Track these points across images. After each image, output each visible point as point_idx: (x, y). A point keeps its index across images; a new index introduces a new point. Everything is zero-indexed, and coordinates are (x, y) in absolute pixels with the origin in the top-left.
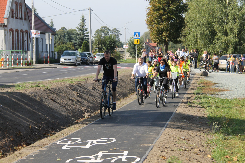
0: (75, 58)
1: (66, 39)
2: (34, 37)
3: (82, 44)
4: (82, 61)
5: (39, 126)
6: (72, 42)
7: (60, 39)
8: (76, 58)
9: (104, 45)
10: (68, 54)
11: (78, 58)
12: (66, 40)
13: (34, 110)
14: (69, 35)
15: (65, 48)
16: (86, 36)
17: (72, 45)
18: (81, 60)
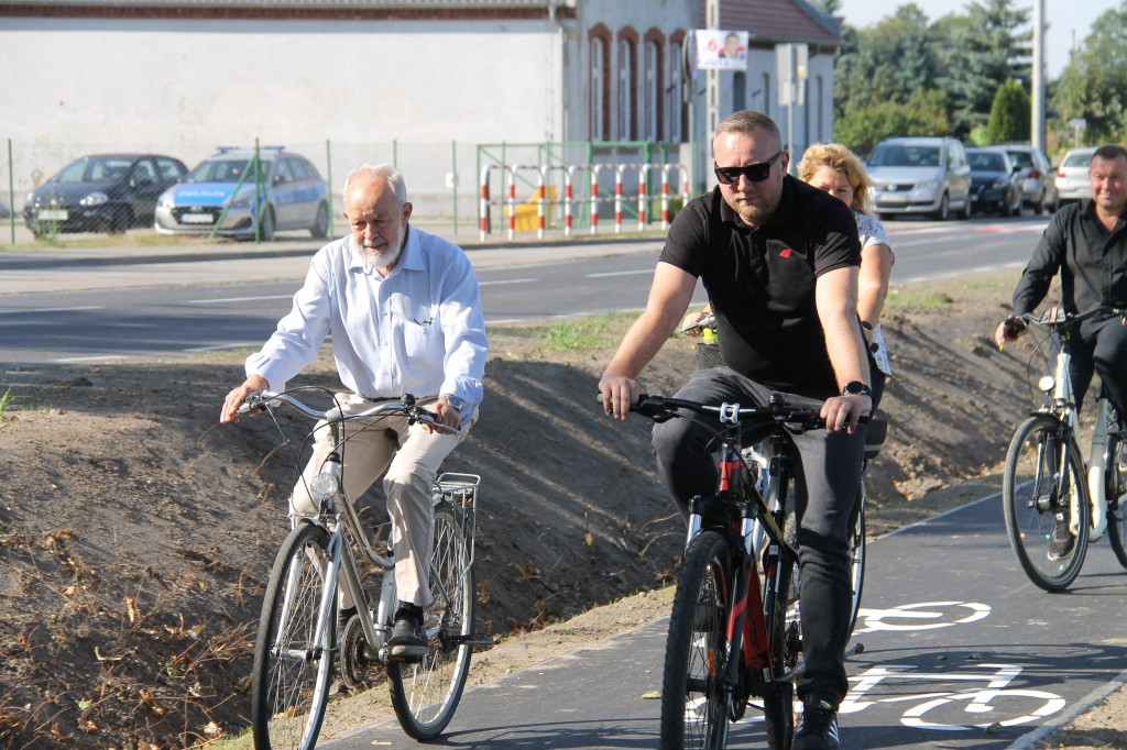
0: (937, 179)
1: (908, 73)
2: (713, 71)
3: (992, 98)
4: (975, 198)
5: (639, 539)
6: (936, 87)
7: (870, 73)
8: (941, 177)
9: (1121, 101)
10: (901, 159)
11: (954, 180)
12: (907, 79)
13: (621, 453)
14: (922, 51)
15: (893, 122)
16: (1022, 52)
17: (938, 103)
18: (973, 190)
